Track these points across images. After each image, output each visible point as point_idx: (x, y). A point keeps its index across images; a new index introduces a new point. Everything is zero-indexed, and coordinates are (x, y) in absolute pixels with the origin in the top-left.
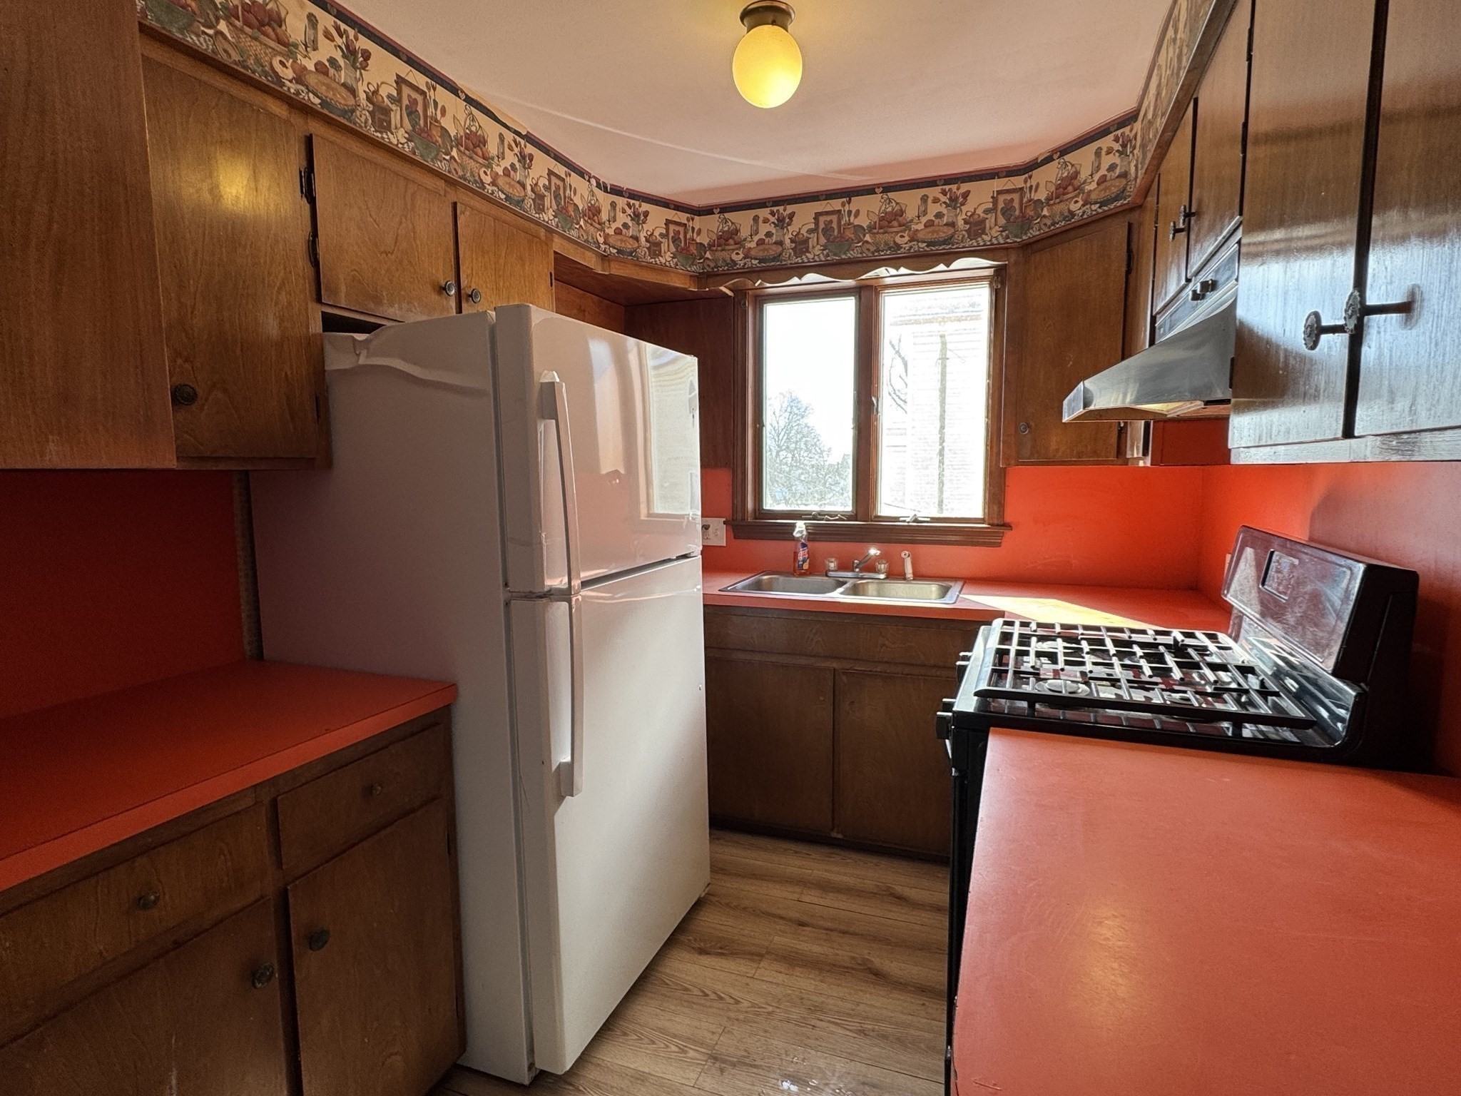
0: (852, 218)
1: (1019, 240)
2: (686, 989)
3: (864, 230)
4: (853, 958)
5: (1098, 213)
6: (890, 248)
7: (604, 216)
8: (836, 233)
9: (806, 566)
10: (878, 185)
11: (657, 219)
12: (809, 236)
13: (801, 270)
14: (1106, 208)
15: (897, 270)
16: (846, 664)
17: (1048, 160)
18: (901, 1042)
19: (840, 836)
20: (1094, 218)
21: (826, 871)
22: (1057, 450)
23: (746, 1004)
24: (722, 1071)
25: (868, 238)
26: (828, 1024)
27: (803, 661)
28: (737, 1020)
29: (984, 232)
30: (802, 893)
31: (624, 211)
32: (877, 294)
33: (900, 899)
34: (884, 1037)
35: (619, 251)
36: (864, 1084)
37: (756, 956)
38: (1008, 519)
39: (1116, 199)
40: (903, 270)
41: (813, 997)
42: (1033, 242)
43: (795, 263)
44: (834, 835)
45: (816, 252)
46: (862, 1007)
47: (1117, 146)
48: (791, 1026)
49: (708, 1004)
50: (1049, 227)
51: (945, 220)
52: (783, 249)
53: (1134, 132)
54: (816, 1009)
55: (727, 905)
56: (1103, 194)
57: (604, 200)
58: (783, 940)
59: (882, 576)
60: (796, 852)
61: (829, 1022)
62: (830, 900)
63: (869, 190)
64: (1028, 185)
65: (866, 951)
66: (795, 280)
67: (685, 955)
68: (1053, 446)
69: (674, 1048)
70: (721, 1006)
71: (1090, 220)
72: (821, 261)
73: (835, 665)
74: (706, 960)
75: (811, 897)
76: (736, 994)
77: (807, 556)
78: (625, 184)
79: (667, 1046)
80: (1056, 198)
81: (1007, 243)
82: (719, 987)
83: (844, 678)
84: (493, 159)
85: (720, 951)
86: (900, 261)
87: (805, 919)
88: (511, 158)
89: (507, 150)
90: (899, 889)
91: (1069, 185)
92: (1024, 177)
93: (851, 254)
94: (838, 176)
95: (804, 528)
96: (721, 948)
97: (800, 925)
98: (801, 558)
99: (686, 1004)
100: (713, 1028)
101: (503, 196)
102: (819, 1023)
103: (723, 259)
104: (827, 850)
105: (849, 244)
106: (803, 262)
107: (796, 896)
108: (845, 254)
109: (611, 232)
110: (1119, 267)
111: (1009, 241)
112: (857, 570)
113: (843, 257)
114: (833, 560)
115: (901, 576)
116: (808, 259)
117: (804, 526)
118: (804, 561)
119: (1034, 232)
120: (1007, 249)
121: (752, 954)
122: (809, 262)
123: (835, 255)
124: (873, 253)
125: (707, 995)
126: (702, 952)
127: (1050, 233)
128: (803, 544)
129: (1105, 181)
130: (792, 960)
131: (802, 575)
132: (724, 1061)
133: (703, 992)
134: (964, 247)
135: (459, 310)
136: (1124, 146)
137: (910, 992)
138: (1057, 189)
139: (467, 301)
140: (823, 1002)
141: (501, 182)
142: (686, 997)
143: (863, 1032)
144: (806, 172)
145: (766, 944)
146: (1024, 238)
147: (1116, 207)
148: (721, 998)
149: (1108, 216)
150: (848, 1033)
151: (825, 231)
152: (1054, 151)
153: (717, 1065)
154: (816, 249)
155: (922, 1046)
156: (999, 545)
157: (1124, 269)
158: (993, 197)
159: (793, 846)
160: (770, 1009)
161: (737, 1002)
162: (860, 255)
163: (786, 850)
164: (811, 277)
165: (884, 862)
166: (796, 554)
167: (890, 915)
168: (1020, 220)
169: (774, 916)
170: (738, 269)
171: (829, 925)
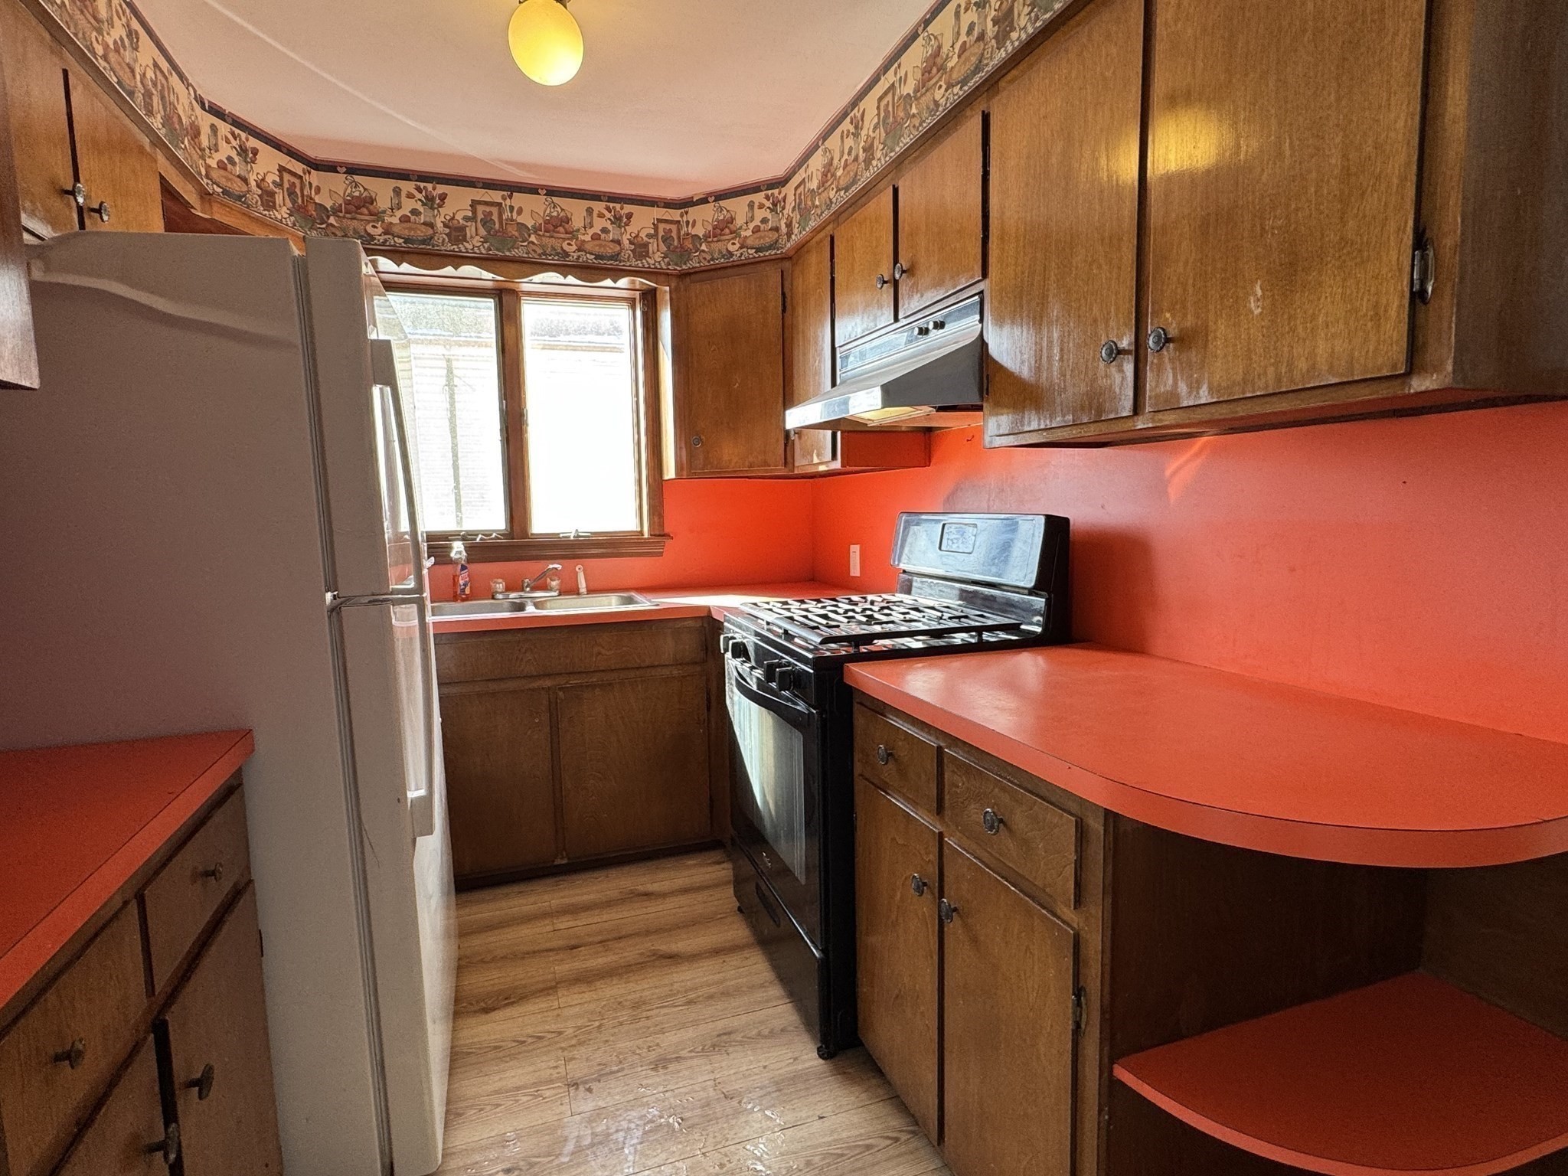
0: (515, 214)
1: (679, 268)
2: (496, 1048)
3: (529, 230)
4: (642, 954)
5: (755, 257)
6: (558, 254)
7: (204, 140)
8: (497, 226)
9: (467, 591)
10: (543, 187)
11: (268, 162)
12: (465, 223)
13: (458, 260)
14: (761, 254)
15: (565, 277)
16: (561, 681)
17: (704, 201)
18: (726, 994)
19: (565, 861)
20: (749, 261)
21: (562, 898)
22: (730, 461)
23: (571, 1031)
24: (590, 1090)
25: (533, 238)
26: (658, 1010)
27: (511, 685)
28: (572, 1046)
29: (647, 255)
30: (553, 924)
31: (228, 142)
32: (519, 300)
33: (648, 895)
34: (711, 997)
35: (225, 192)
36: (719, 1036)
37: (549, 989)
38: (666, 531)
39: (770, 247)
40: (571, 280)
41: (629, 997)
42: (692, 273)
43: (450, 251)
44: (558, 862)
45: (475, 242)
46: (676, 986)
47: (768, 204)
48: (626, 1028)
49: (530, 1048)
50: (709, 262)
51: (611, 236)
52: (435, 233)
53: (782, 195)
54: (637, 1005)
55: (482, 961)
56: (757, 241)
57: (206, 120)
58: (564, 967)
59: (556, 594)
60: (520, 892)
61: (657, 1008)
62: (584, 919)
63: (533, 190)
64: (685, 220)
65: (650, 944)
66: (449, 270)
67: (472, 1021)
68: (726, 458)
69: (525, 1099)
70: (546, 1043)
71: (746, 262)
72: (482, 253)
73: (548, 683)
74: (497, 1015)
75: (564, 923)
76: (554, 1027)
77: (467, 579)
78: (228, 108)
79: (517, 1101)
80: (714, 237)
81: (668, 269)
82: (530, 1031)
83: (561, 694)
84: (103, 22)
85: (507, 1002)
86: (567, 269)
87: (573, 942)
88: (118, 32)
89: (115, 18)
90: (641, 888)
91: (724, 228)
92: (680, 211)
93: (514, 253)
94: (505, 166)
95: (462, 548)
96: (506, 999)
97: (572, 949)
98: (461, 582)
99: (508, 1059)
100: (552, 1064)
101: (116, 80)
102: (649, 1013)
103: (354, 229)
104: (550, 881)
105: (513, 243)
106: (460, 251)
107: (549, 928)
108: (509, 250)
109: (213, 163)
110: (775, 304)
111: (670, 267)
112: (528, 589)
113: (508, 253)
114: (500, 580)
115: (577, 593)
116: (466, 249)
117: (463, 547)
118: (465, 585)
119: (694, 264)
120: (668, 274)
121: (542, 990)
122: (468, 252)
123: (498, 250)
124: (540, 255)
125: (525, 1042)
126: (486, 1011)
127: (709, 268)
128: (462, 565)
129: (759, 231)
130: (585, 979)
131: (463, 600)
132: (585, 1082)
133: (518, 1041)
134: (630, 266)
135: (82, 225)
136: (775, 204)
137: (707, 957)
138: (714, 229)
139: (90, 217)
140: (641, 997)
141: (113, 57)
142: (501, 1054)
143: (690, 1002)
144: (474, 153)
145: (550, 976)
146: (684, 267)
147: (770, 255)
148: (540, 1038)
149: (763, 261)
150: (681, 1008)
151: (484, 223)
152: (710, 194)
153: (581, 1088)
154: (475, 240)
155: (744, 989)
156: (661, 554)
157: (780, 309)
158: (653, 224)
159: (516, 888)
160: (597, 1024)
161: (560, 1033)
162: (525, 255)
163: (507, 894)
164: (468, 270)
165: (613, 873)
166: (455, 578)
167: (649, 910)
168: (678, 250)
169: (540, 951)
170: (376, 244)
171: (599, 938)
